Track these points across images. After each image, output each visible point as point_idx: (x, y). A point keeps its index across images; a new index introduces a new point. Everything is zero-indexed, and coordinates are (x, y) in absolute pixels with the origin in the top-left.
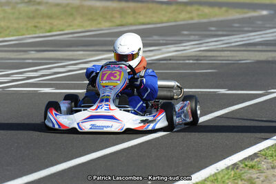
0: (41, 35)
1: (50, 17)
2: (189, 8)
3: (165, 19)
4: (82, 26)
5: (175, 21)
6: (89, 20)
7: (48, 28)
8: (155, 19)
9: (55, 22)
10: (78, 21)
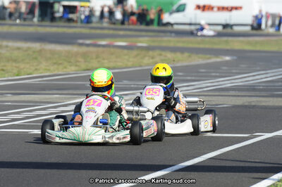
0: (10, 78)
1: (15, 61)
2: (151, 53)
3: (130, 64)
4: (49, 70)
5: (141, 66)
6: (55, 63)
7: (15, 71)
8: (119, 64)
9: (22, 66)
10: (44, 65)
